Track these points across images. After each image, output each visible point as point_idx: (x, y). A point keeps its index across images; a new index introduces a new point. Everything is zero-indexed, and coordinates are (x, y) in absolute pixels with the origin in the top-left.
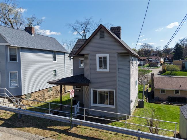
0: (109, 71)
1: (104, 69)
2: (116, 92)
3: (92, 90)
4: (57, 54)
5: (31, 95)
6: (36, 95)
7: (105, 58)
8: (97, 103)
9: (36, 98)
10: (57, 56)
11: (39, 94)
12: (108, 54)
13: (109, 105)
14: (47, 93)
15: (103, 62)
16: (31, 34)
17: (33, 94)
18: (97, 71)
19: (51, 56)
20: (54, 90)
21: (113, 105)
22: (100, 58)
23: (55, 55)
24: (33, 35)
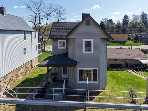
0: (93, 53)
1: (89, 51)
2: (99, 70)
3: (78, 69)
4: (27, 34)
5: (7, 76)
6: (11, 76)
7: (90, 42)
8: (82, 80)
9: (11, 78)
10: (27, 35)
11: (13, 74)
12: (93, 39)
13: (93, 80)
14: (19, 71)
15: (88, 45)
16: (3, 14)
17: (9, 75)
18: (83, 53)
19: (22, 35)
20: (24, 68)
21: (96, 80)
22: (86, 42)
23: (25, 34)
24: (5, 15)
